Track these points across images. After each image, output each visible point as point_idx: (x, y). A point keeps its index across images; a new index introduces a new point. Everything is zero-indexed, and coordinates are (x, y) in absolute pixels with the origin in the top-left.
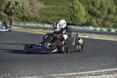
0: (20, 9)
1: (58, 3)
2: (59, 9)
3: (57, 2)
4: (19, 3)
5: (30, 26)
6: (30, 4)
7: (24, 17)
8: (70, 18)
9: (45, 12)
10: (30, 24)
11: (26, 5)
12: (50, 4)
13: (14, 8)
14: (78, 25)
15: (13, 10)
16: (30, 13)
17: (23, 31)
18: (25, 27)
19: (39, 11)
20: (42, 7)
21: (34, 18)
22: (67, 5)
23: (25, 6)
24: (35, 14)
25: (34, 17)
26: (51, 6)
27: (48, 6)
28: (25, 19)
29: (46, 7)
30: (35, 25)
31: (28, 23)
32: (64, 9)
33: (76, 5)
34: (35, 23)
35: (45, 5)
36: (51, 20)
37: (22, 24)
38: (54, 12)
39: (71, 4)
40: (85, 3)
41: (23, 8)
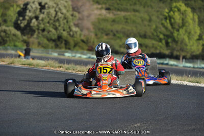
0: (50, 19)
1: (137, 7)
2: (139, 20)
3: (135, 4)
4: (49, 7)
5: (73, 58)
6: (74, 9)
7: (60, 38)
8: (164, 42)
9: (109, 26)
10: (74, 55)
11: (64, 11)
12: (119, 10)
13: (37, 18)
14: (184, 57)
15: (34, 20)
16: (74, 29)
17: (58, 69)
18: (62, 61)
19: (94, 24)
20: (100, 15)
21: (83, 41)
22: (158, 11)
23: (62, 13)
24: (85, 32)
25: (82, 38)
26: (123, 14)
27: (115, 15)
28: (62, 42)
29: (110, 16)
30: (84, 57)
31: (69, 51)
32: (150, 20)
33: (176, 14)
34: (85, 52)
35: (107, 11)
36: (120, 46)
37: (55, 55)
38: (128, 28)
39: (167, 10)
40: (200, 8)
41: (56, 18)
